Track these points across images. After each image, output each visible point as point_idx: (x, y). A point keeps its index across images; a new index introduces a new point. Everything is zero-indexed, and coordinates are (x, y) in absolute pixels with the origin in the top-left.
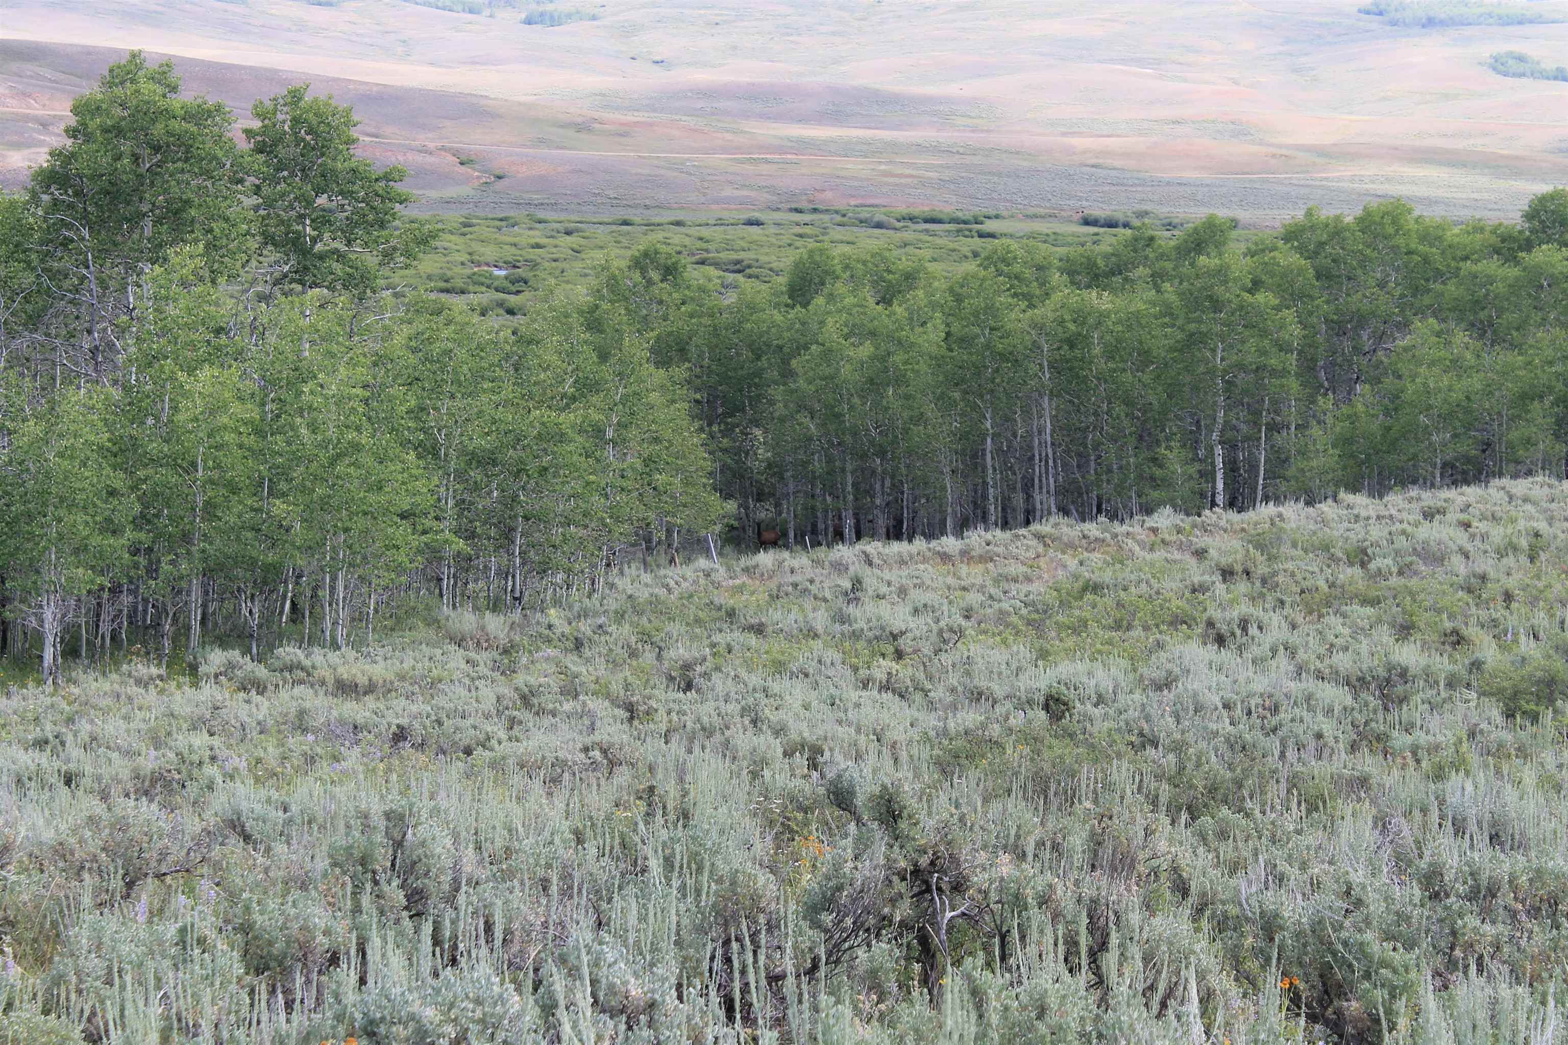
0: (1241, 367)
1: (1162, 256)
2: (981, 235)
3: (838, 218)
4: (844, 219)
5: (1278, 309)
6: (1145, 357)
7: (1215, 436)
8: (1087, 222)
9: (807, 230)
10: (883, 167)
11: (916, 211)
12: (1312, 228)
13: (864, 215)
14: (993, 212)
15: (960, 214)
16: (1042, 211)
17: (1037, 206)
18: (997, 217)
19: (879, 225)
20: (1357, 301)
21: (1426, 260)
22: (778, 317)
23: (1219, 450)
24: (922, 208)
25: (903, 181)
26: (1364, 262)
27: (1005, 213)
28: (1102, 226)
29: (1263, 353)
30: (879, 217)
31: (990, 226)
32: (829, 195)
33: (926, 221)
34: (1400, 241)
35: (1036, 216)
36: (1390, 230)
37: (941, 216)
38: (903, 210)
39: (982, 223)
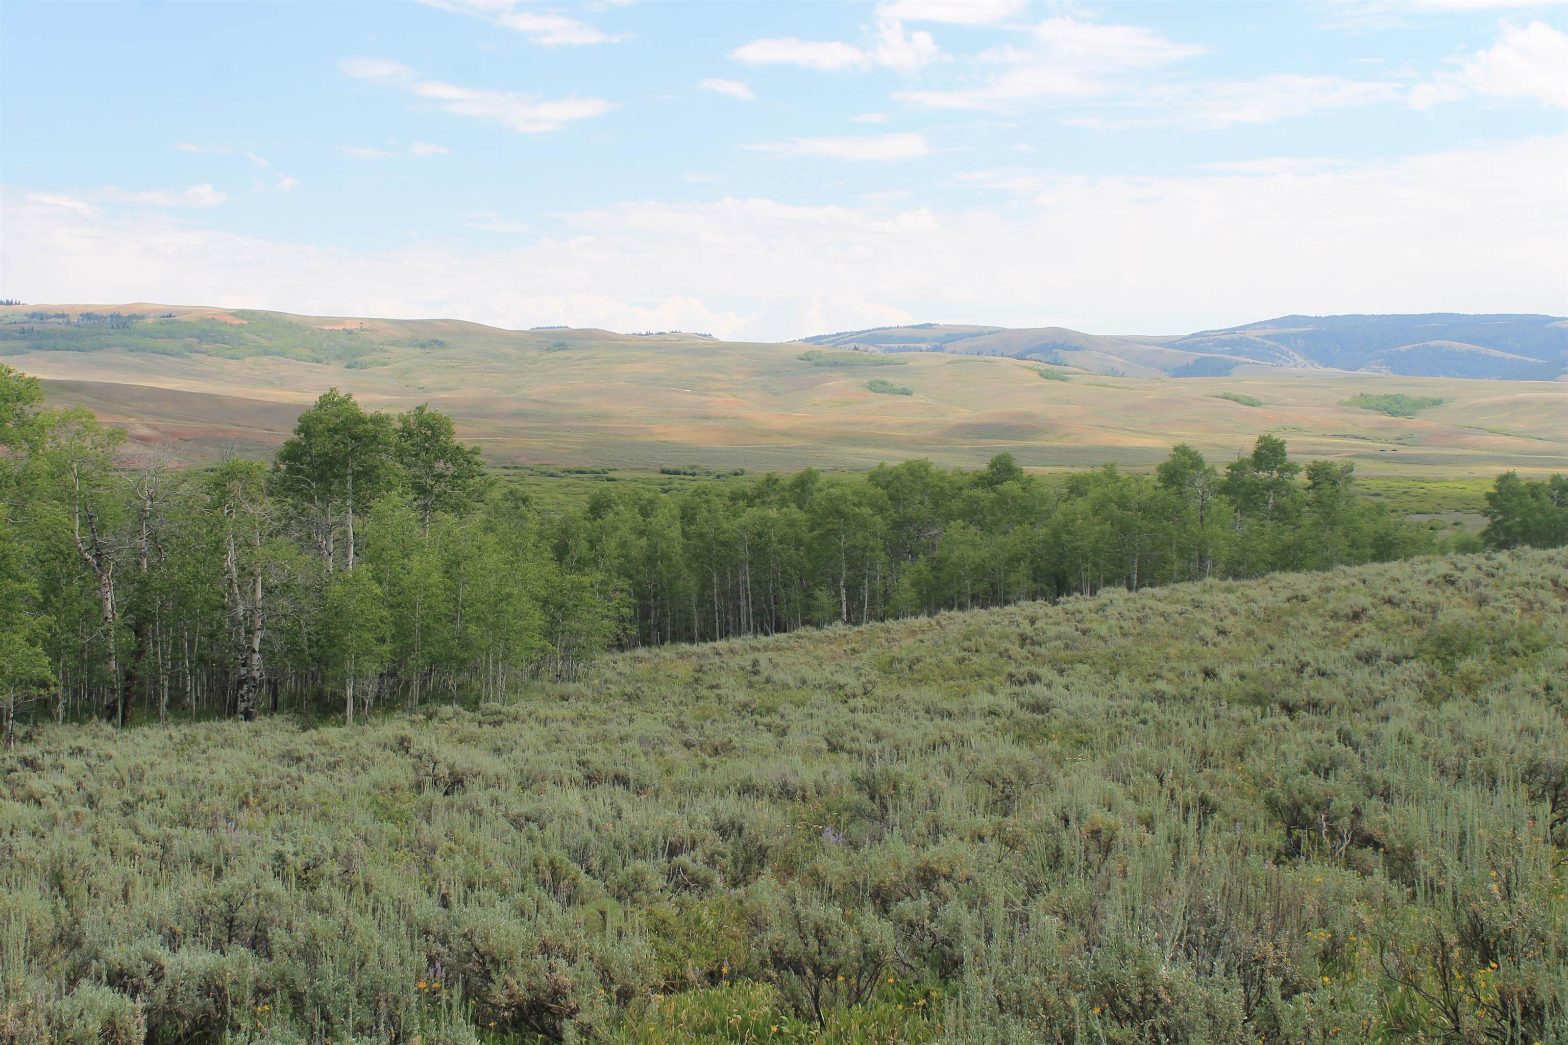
0: (855, 547)
1: (783, 489)
2: (608, 480)
3: (530, 472)
4: (532, 472)
5: (872, 516)
6: (799, 543)
7: (842, 583)
8: (663, 472)
9: (514, 478)
10: (551, 444)
11: (571, 468)
12: (884, 473)
13: (544, 469)
14: (612, 468)
15: (596, 469)
16: (639, 466)
17: (636, 463)
18: (615, 470)
19: (552, 475)
20: (910, 512)
21: (941, 488)
22: (589, 525)
23: (843, 591)
24: (574, 466)
25: (563, 451)
26: (912, 490)
27: (619, 468)
28: (672, 474)
29: (866, 539)
30: (552, 471)
31: (611, 475)
32: (523, 459)
33: (577, 472)
34: (929, 480)
36: (924, 474)
37: (585, 470)
38: (565, 467)
39: (607, 473)
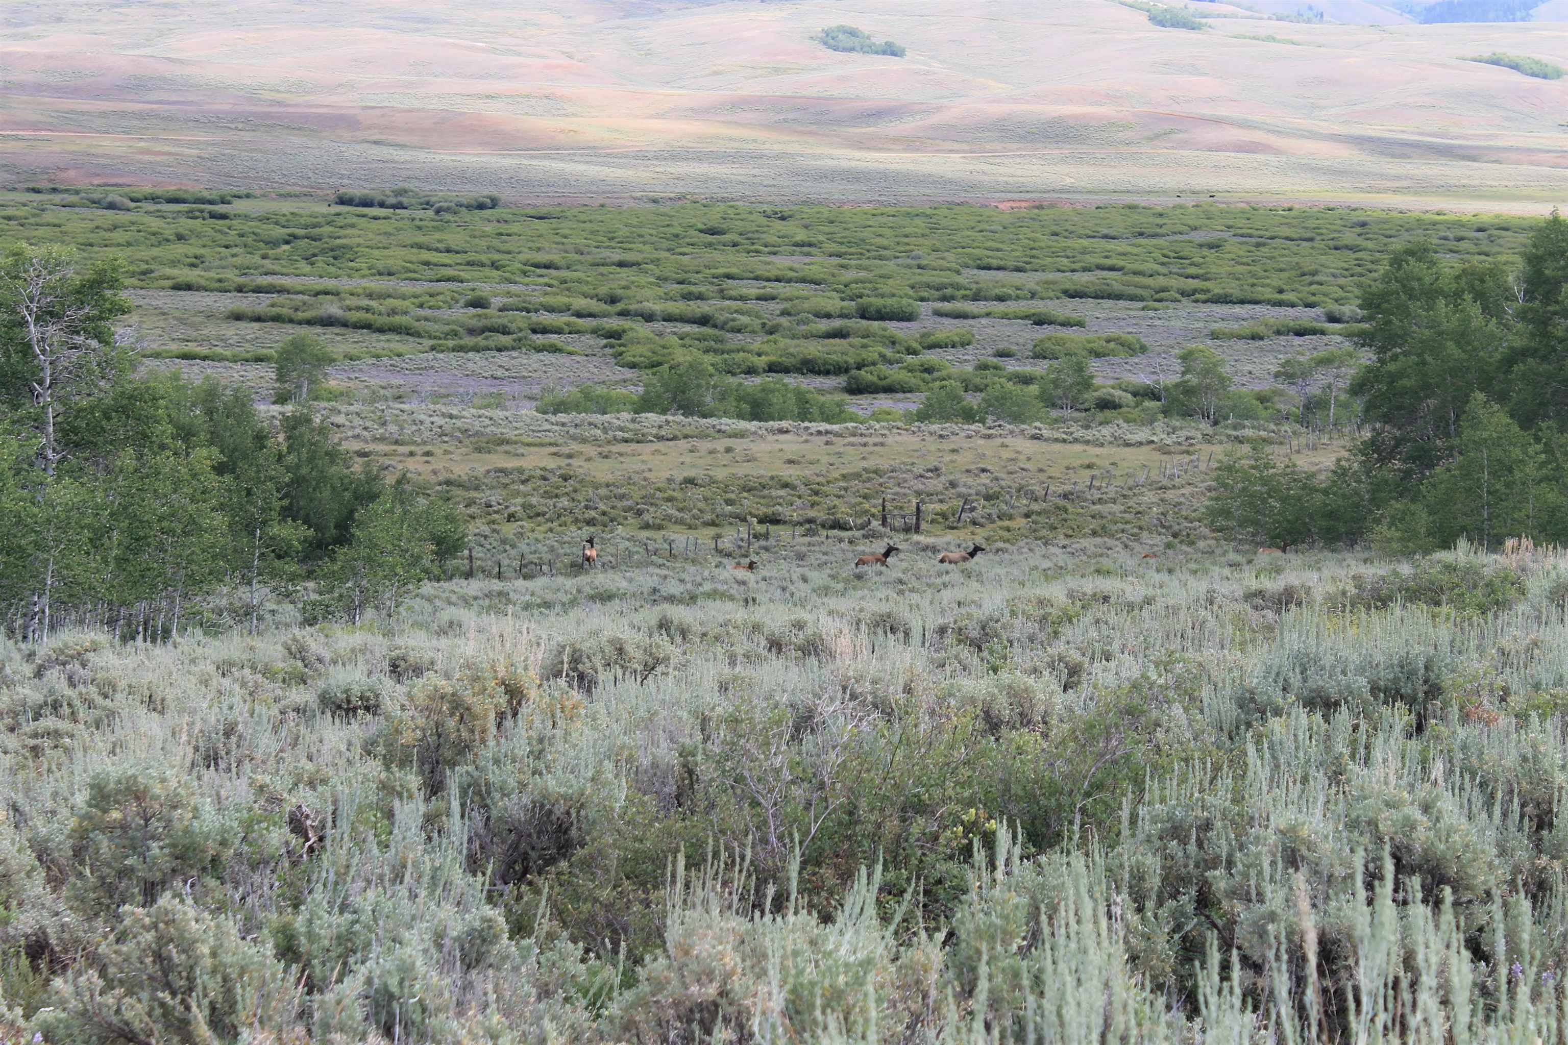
2: (213, 216)
3: (71, 199)
8: (342, 201)
10: (142, 144)
13: (96, 196)
14: (243, 191)
15: (206, 194)
16: (297, 190)
17: (294, 184)
18: (248, 196)
19: (112, 206)
24: (171, 187)
25: (158, 159)
27: (258, 193)
28: (357, 205)
30: (112, 198)
31: (231, 206)
32: (72, 173)
35: (289, 195)
37: (185, 196)
39: (229, 203)
